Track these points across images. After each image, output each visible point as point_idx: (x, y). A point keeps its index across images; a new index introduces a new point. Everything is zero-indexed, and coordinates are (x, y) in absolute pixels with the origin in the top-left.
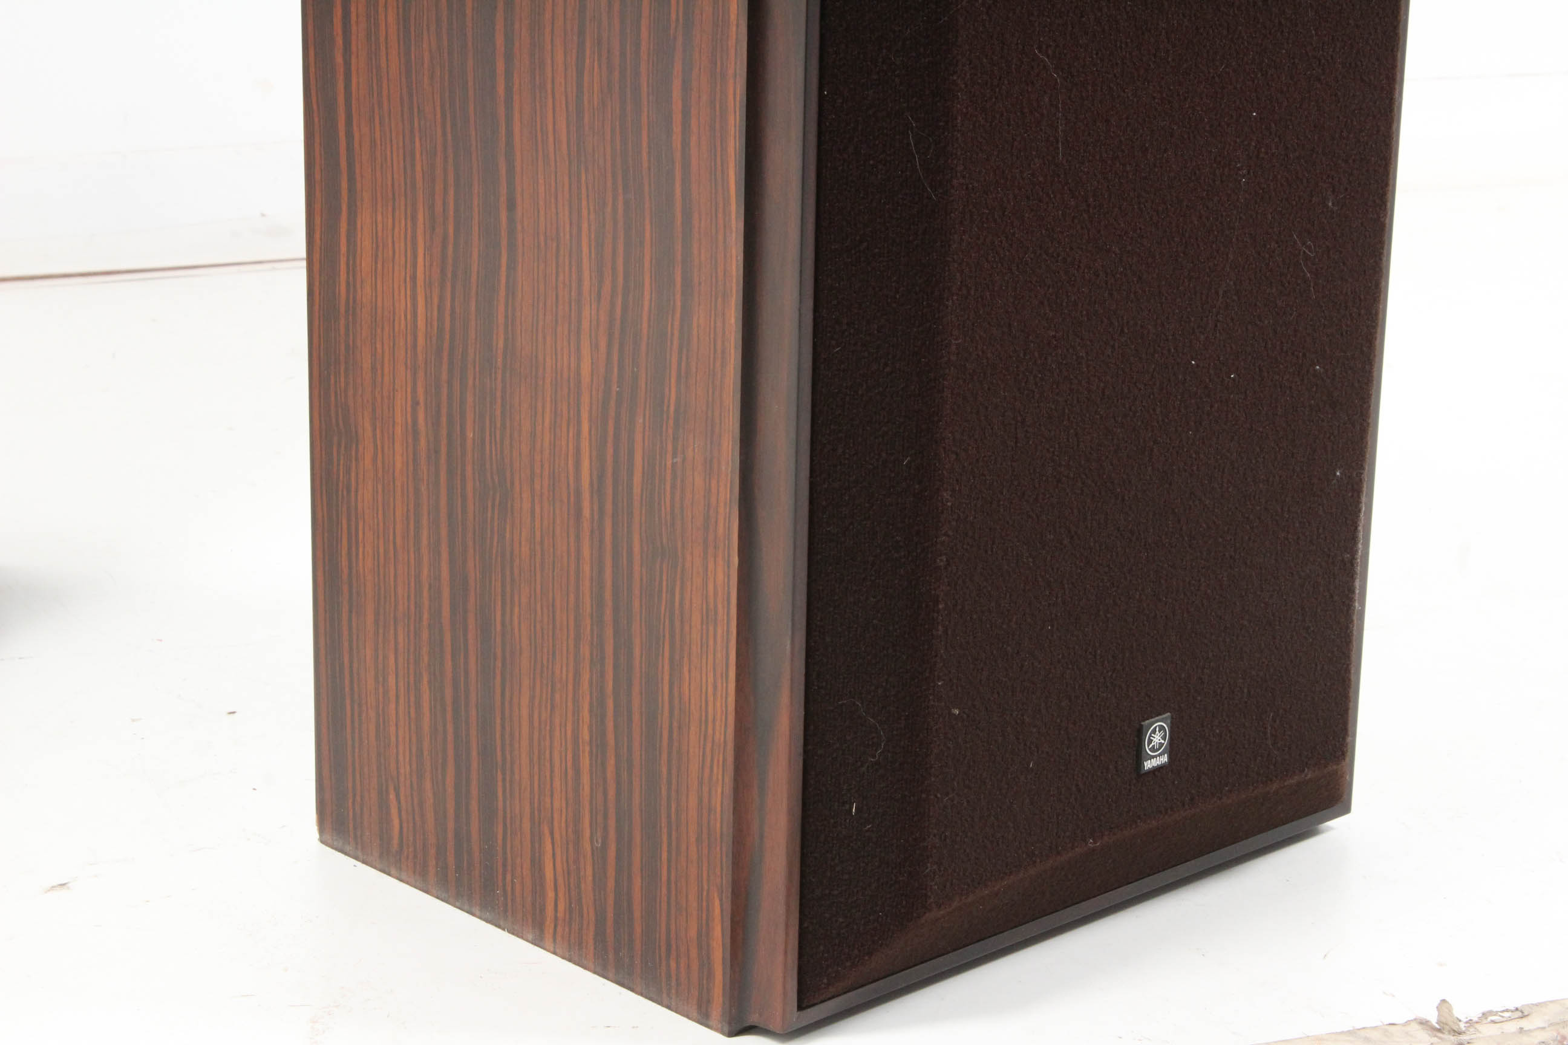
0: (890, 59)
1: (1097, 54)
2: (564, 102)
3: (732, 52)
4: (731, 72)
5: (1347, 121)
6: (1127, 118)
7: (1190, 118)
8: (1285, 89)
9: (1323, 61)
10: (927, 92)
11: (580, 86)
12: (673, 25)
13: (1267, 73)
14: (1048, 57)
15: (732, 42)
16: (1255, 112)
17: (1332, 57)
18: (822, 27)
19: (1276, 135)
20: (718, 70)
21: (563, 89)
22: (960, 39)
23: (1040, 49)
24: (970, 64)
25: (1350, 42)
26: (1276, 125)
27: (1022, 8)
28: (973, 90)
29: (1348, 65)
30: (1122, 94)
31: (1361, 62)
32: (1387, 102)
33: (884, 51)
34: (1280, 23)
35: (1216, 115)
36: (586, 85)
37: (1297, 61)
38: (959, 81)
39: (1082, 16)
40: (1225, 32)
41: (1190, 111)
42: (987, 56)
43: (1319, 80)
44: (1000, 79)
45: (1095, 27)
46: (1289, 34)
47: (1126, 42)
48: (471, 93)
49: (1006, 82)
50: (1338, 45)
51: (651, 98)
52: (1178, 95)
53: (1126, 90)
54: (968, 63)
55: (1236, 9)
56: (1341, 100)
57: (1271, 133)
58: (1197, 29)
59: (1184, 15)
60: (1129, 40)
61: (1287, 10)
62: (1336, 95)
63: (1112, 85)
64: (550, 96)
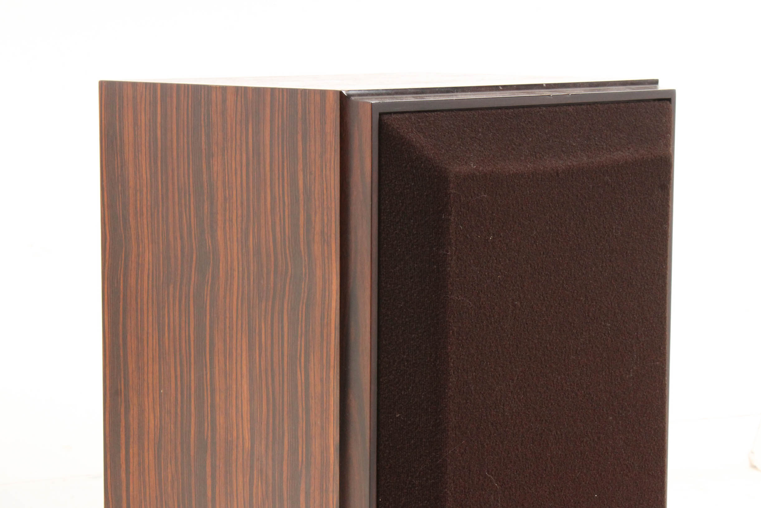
0: (413, 482)
1: (517, 472)
2: (243, 502)
3: (331, 479)
4: (331, 489)
5: (642, 495)
6: (533, 503)
7: (564, 500)
8: (610, 481)
9: (628, 466)
10: (432, 498)
11: (251, 494)
12: (300, 464)
13: (601, 474)
14: (492, 475)
15: (331, 474)
16: (596, 494)
17: (633, 463)
18: (377, 467)
19: (607, 505)
20: (324, 488)
21: (242, 495)
22: (448, 471)
23: (488, 472)
24: (454, 482)
25: (641, 455)
26: (607, 500)
27: (479, 452)
28: (455, 496)
29: (641, 467)
30: (530, 491)
31: (648, 465)
32: (662, 483)
33: (410, 478)
34: (607, 449)
35: (577, 498)
36: (254, 493)
37: (616, 467)
38: (448, 492)
39: (509, 454)
40: (580, 456)
41: (564, 497)
42: (462, 478)
43: (627, 475)
44: (469, 489)
45: (515, 459)
46: (611, 453)
47: (531, 465)
48: (193, 495)
49: (472, 490)
50: (636, 457)
51: (289, 501)
52: (558, 489)
53: (532, 489)
54: (452, 482)
55: (584, 443)
56: (639, 485)
57: (604, 504)
58: (566, 455)
59: (559, 448)
60: (532, 464)
61: (609, 442)
62: (636, 483)
63: (525, 487)
64: (235, 498)
